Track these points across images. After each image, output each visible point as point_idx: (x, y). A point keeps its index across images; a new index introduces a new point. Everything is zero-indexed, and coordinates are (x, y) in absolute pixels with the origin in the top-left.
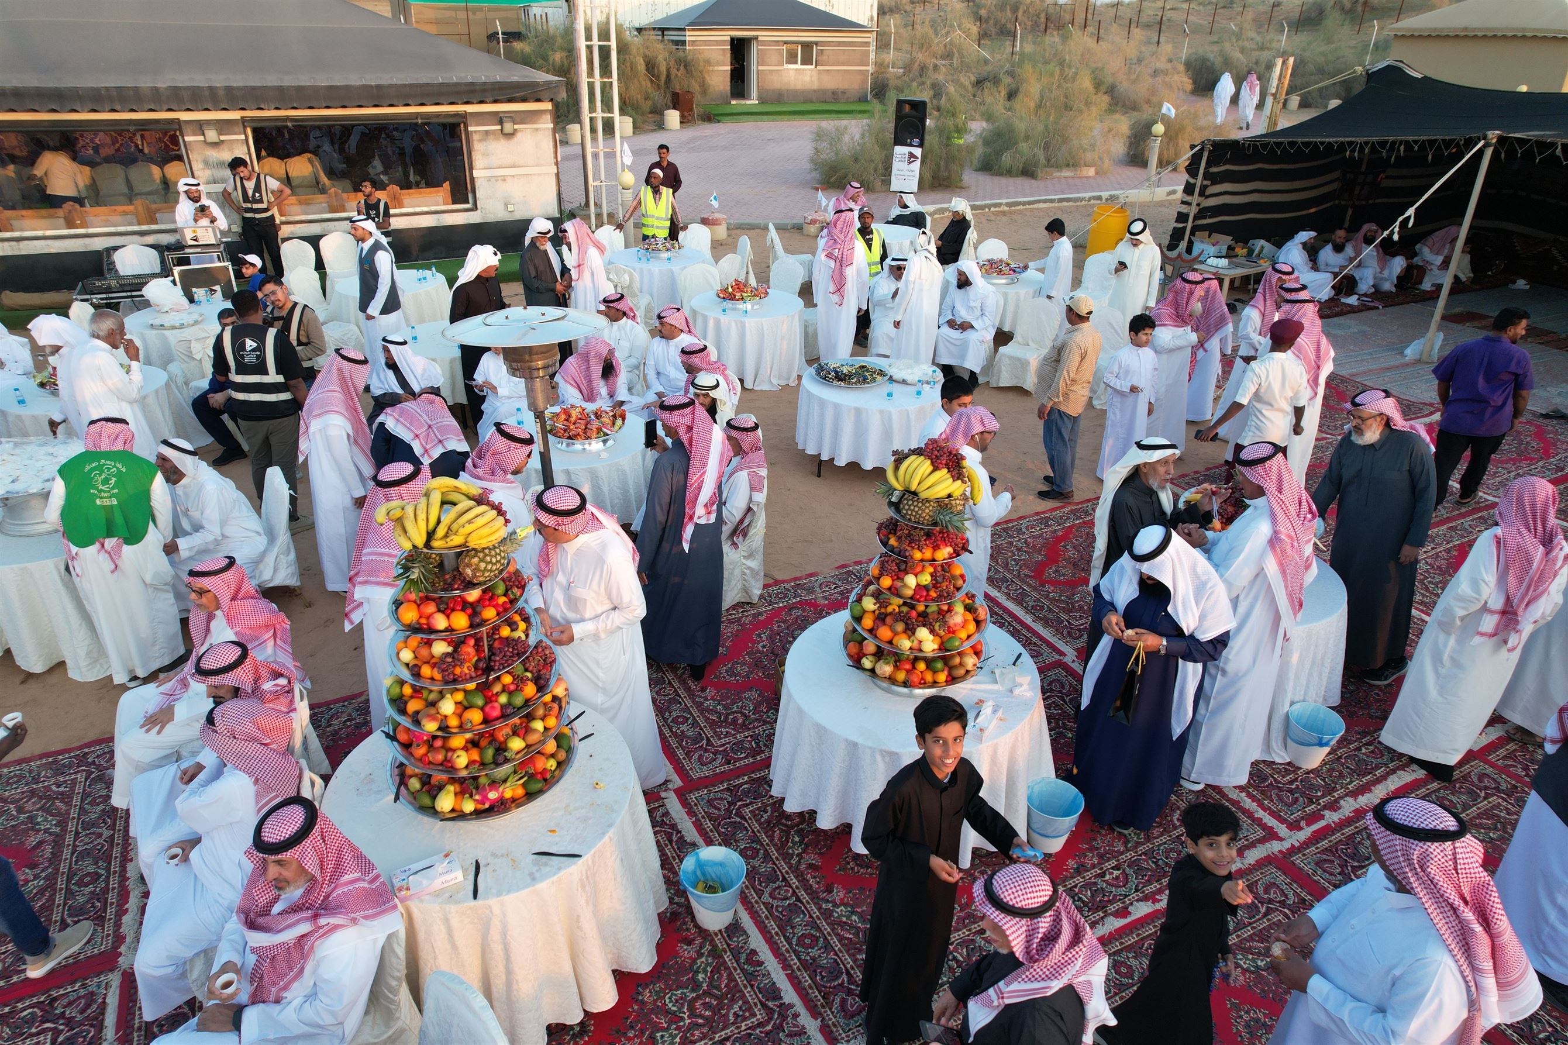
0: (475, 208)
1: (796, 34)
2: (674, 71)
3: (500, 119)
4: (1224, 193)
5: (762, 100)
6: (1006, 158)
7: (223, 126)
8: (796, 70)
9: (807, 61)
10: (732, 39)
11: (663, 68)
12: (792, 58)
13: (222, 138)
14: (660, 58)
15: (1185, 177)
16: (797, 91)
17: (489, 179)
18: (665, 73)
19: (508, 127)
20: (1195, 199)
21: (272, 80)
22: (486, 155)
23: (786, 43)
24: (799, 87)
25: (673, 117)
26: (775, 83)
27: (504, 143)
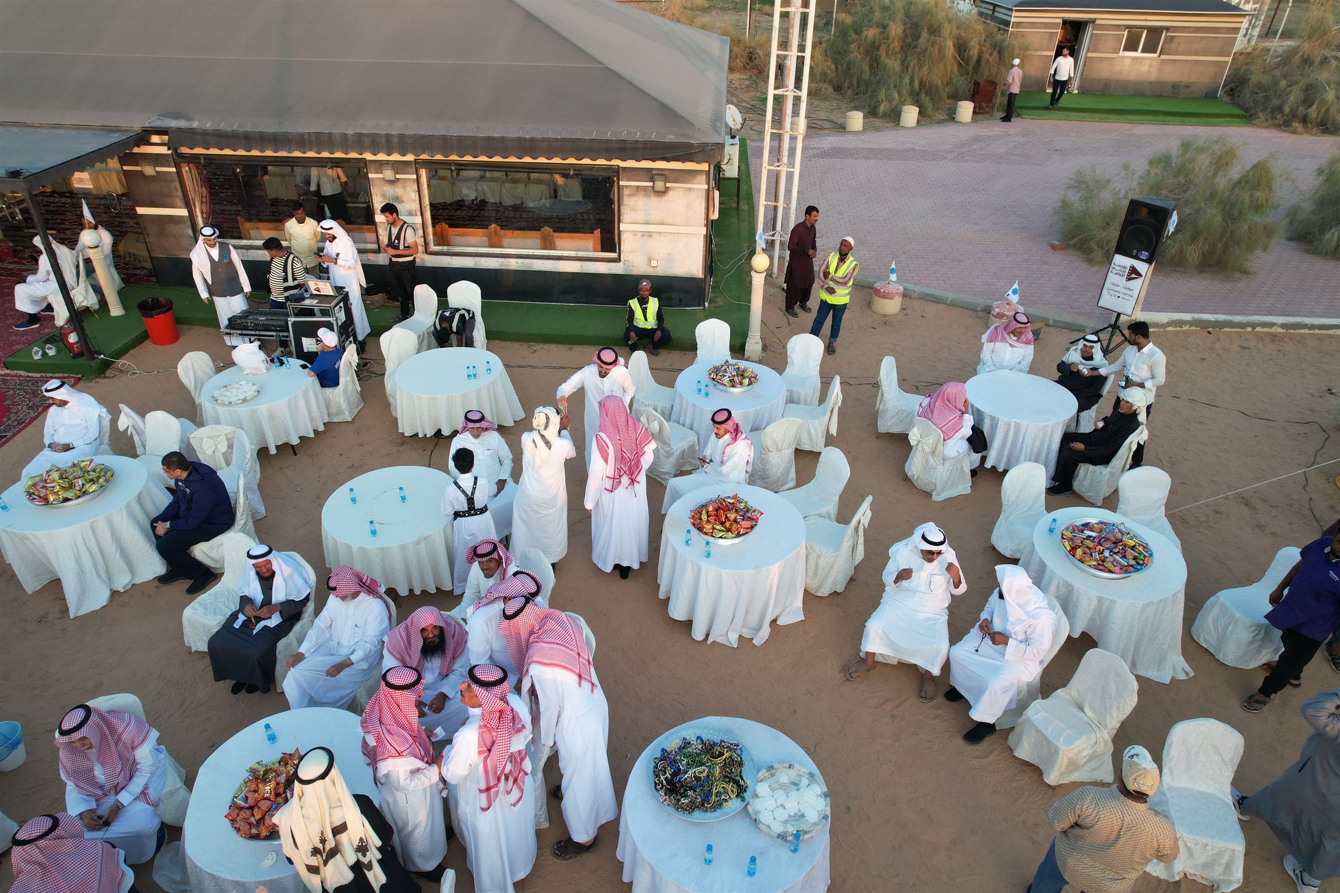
0: (618, 260)
1: (1143, 17)
2: (986, 56)
3: (650, 175)
5: (1083, 91)
7: (399, 167)
8: (1134, 58)
9: (1150, 48)
10: (1065, 22)
11: (975, 52)
12: (1131, 46)
13: (398, 176)
16: (1128, 82)
17: (635, 233)
18: (975, 58)
19: (660, 184)
21: (440, 129)
22: (634, 210)
23: (1128, 27)
24: (1132, 77)
25: (966, 109)
26: (1104, 72)
27: (654, 200)
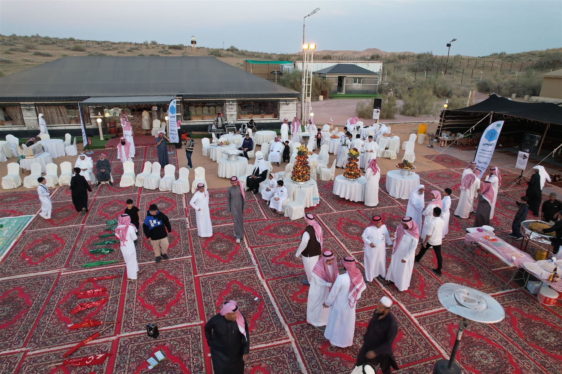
0: (279, 119)
1: (357, 75)
2: (322, 85)
3: (286, 101)
4: (449, 122)
5: (346, 93)
6: (407, 111)
7: (233, 101)
8: (356, 85)
9: (359, 83)
10: (339, 77)
11: (319, 85)
12: (355, 82)
13: (233, 103)
14: (319, 82)
15: (440, 118)
16: (356, 91)
17: (282, 113)
19: (288, 103)
20: (442, 123)
22: (282, 108)
23: (354, 78)
24: (357, 89)
25: (321, 97)
26: (350, 88)
27: (286, 106)
